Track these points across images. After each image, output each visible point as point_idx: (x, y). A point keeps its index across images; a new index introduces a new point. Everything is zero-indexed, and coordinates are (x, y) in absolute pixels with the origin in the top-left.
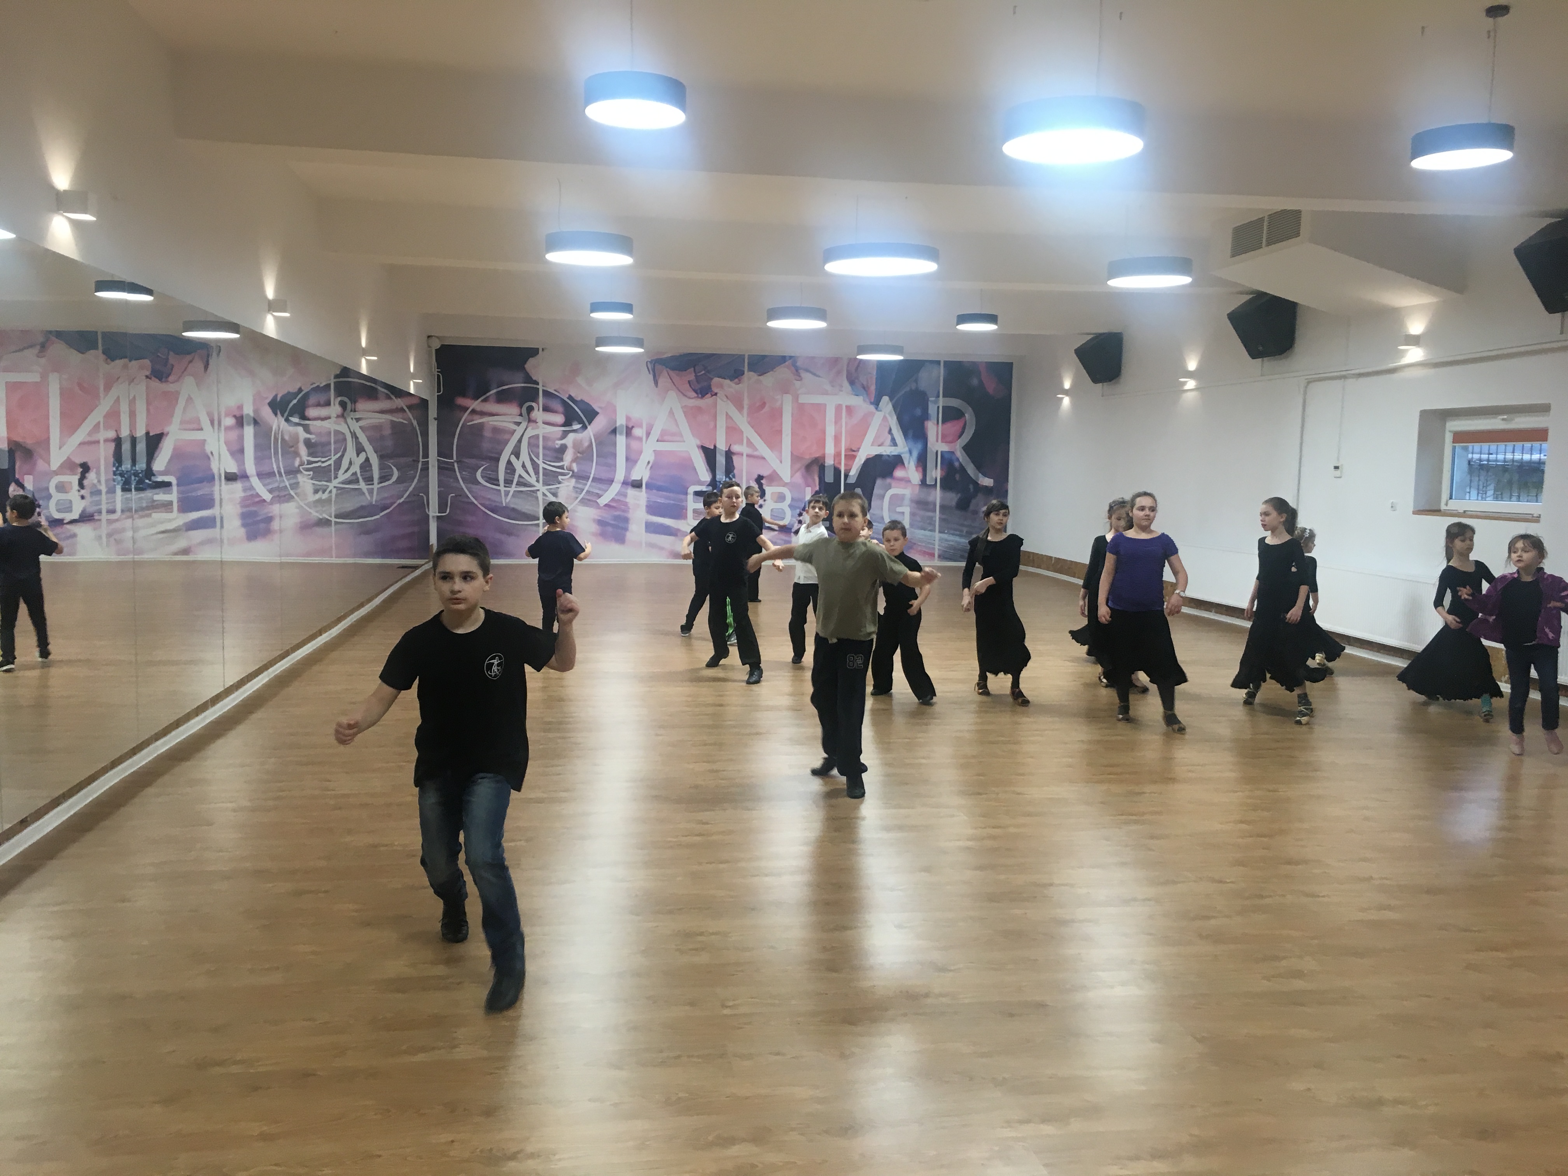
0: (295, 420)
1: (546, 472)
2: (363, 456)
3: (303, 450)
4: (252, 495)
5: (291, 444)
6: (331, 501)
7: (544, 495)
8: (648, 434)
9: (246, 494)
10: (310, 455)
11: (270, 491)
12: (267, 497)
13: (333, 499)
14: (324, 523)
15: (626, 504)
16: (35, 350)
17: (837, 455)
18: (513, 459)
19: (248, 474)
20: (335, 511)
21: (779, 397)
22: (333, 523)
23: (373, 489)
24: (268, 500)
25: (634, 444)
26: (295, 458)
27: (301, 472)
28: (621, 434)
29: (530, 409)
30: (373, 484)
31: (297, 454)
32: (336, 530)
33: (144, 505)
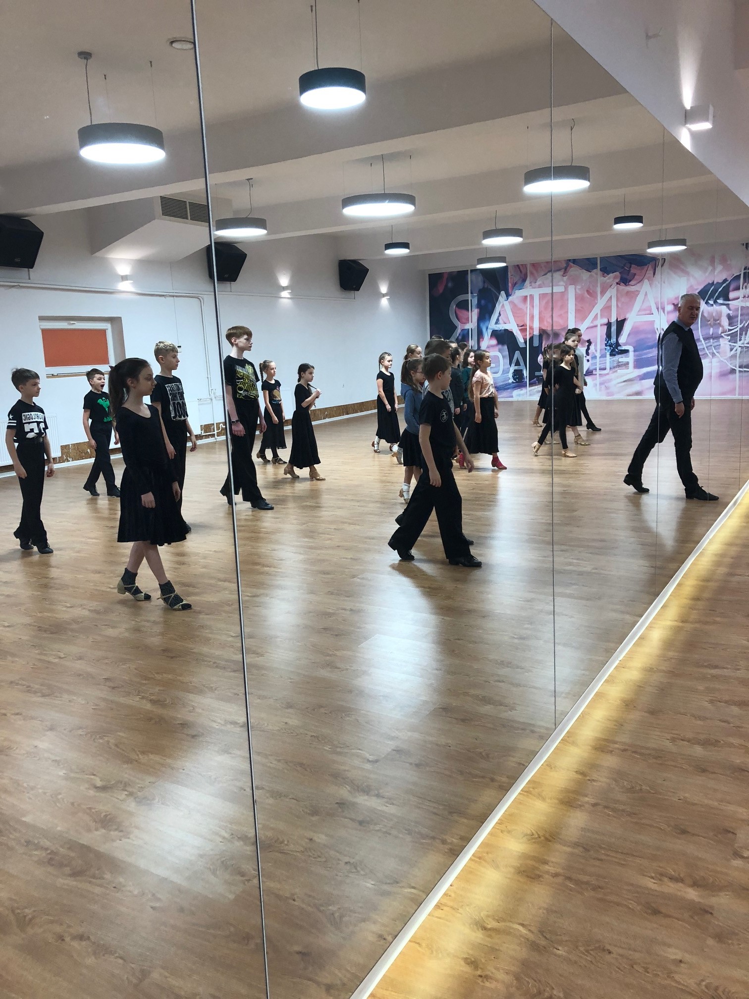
0: (720, 301)
6: (736, 356)
10: (729, 325)
13: (738, 356)
14: (733, 371)
16: (561, 273)
20: (740, 363)
22: (738, 372)
31: (719, 325)
32: (740, 377)
33: (615, 365)
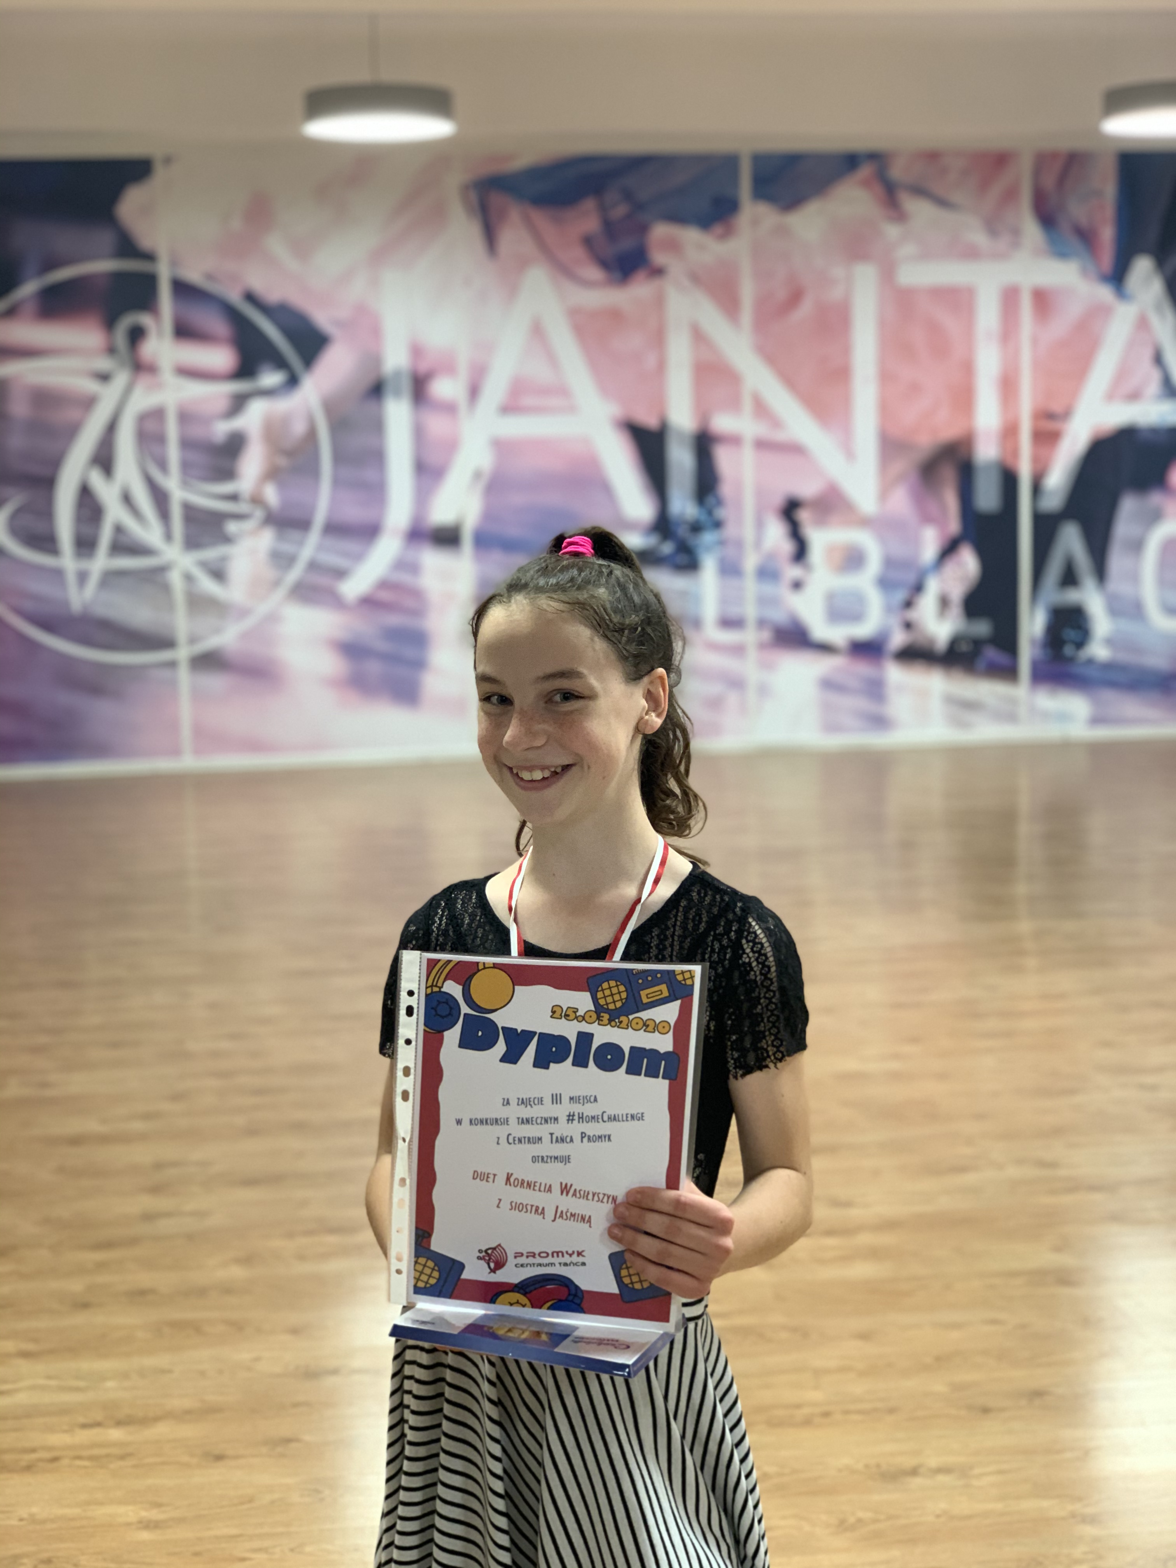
1: (191, 514)
7: (189, 578)
8: (474, 392)
15: (417, 594)
17: (1010, 432)
18: (96, 479)
21: (838, 272)
25: (437, 425)
28: (397, 393)
29: (137, 335)
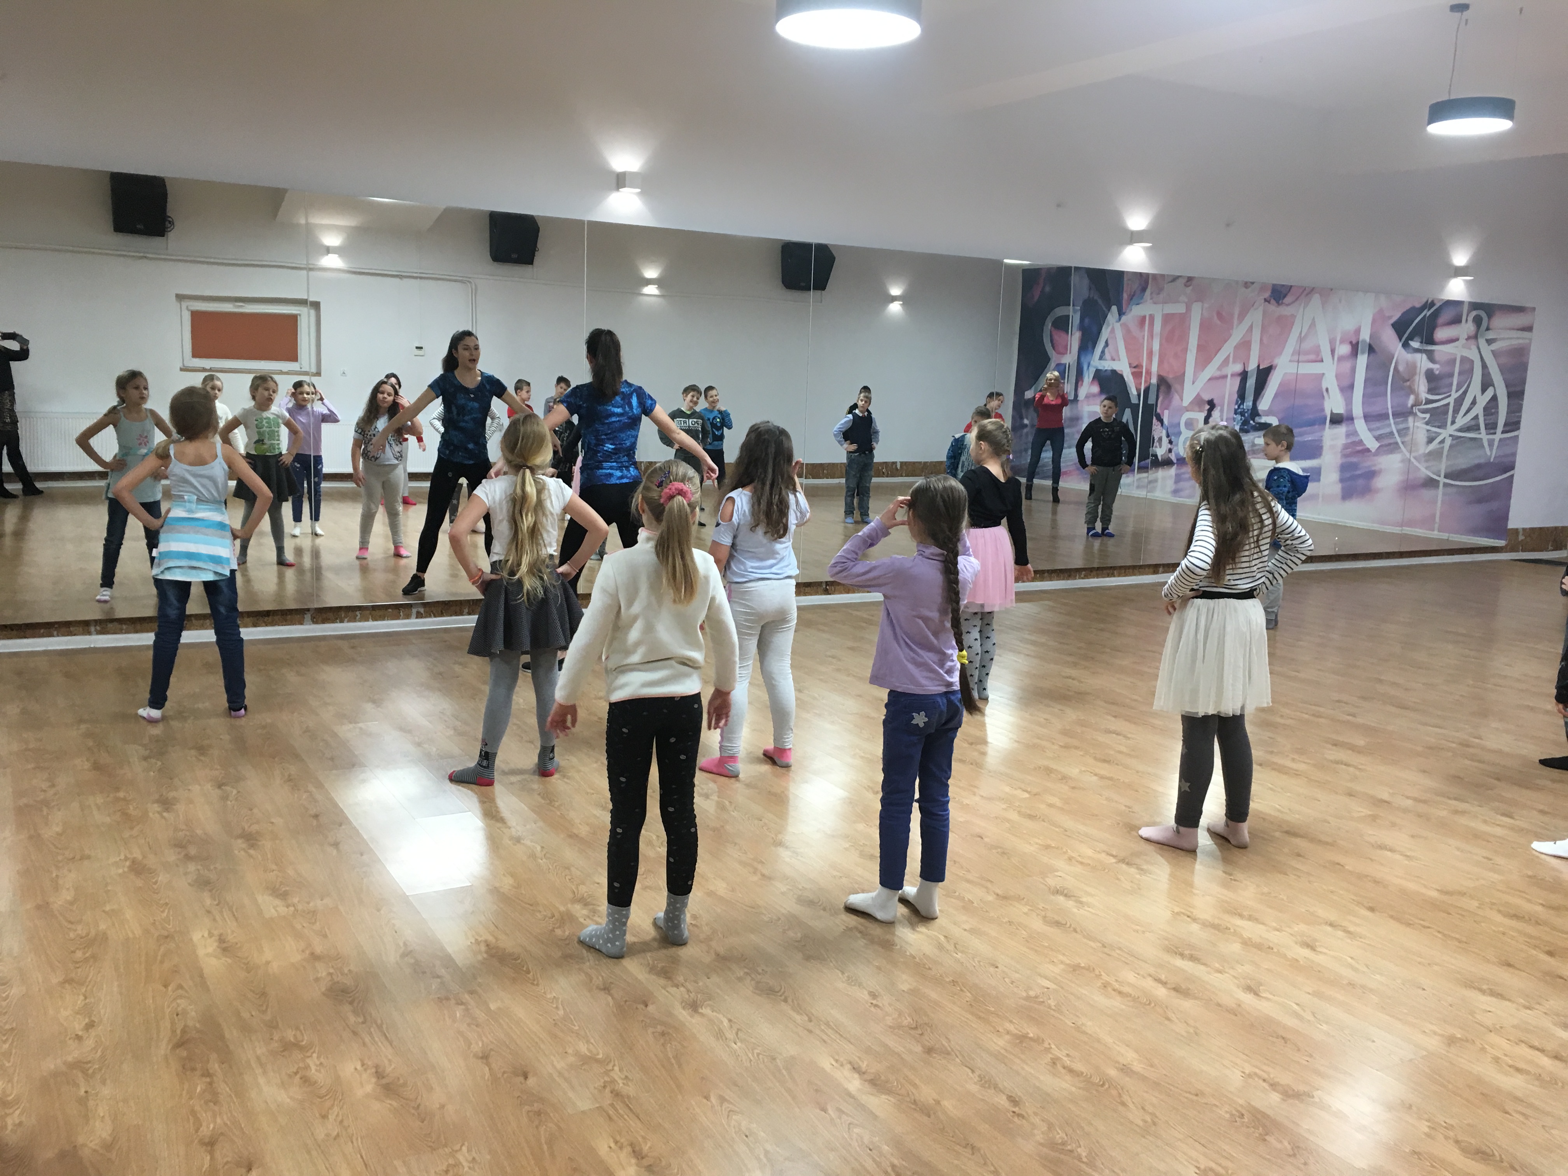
0: (1415, 344)
2: (1490, 393)
3: (1422, 386)
4: (1355, 443)
5: (1406, 377)
6: (1442, 453)
9: (1349, 441)
10: (1430, 391)
11: (1378, 438)
12: (1372, 444)
13: (1445, 452)
14: (1431, 483)
16: (1184, 280)
19: (1354, 416)
20: (1448, 467)
22: (1441, 485)
23: (1494, 440)
24: (1373, 451)
26: (1408, 396)
27: (1415, 414)
30: (1495, 433)
31: (1411, 391)
32: (1445, 495)
